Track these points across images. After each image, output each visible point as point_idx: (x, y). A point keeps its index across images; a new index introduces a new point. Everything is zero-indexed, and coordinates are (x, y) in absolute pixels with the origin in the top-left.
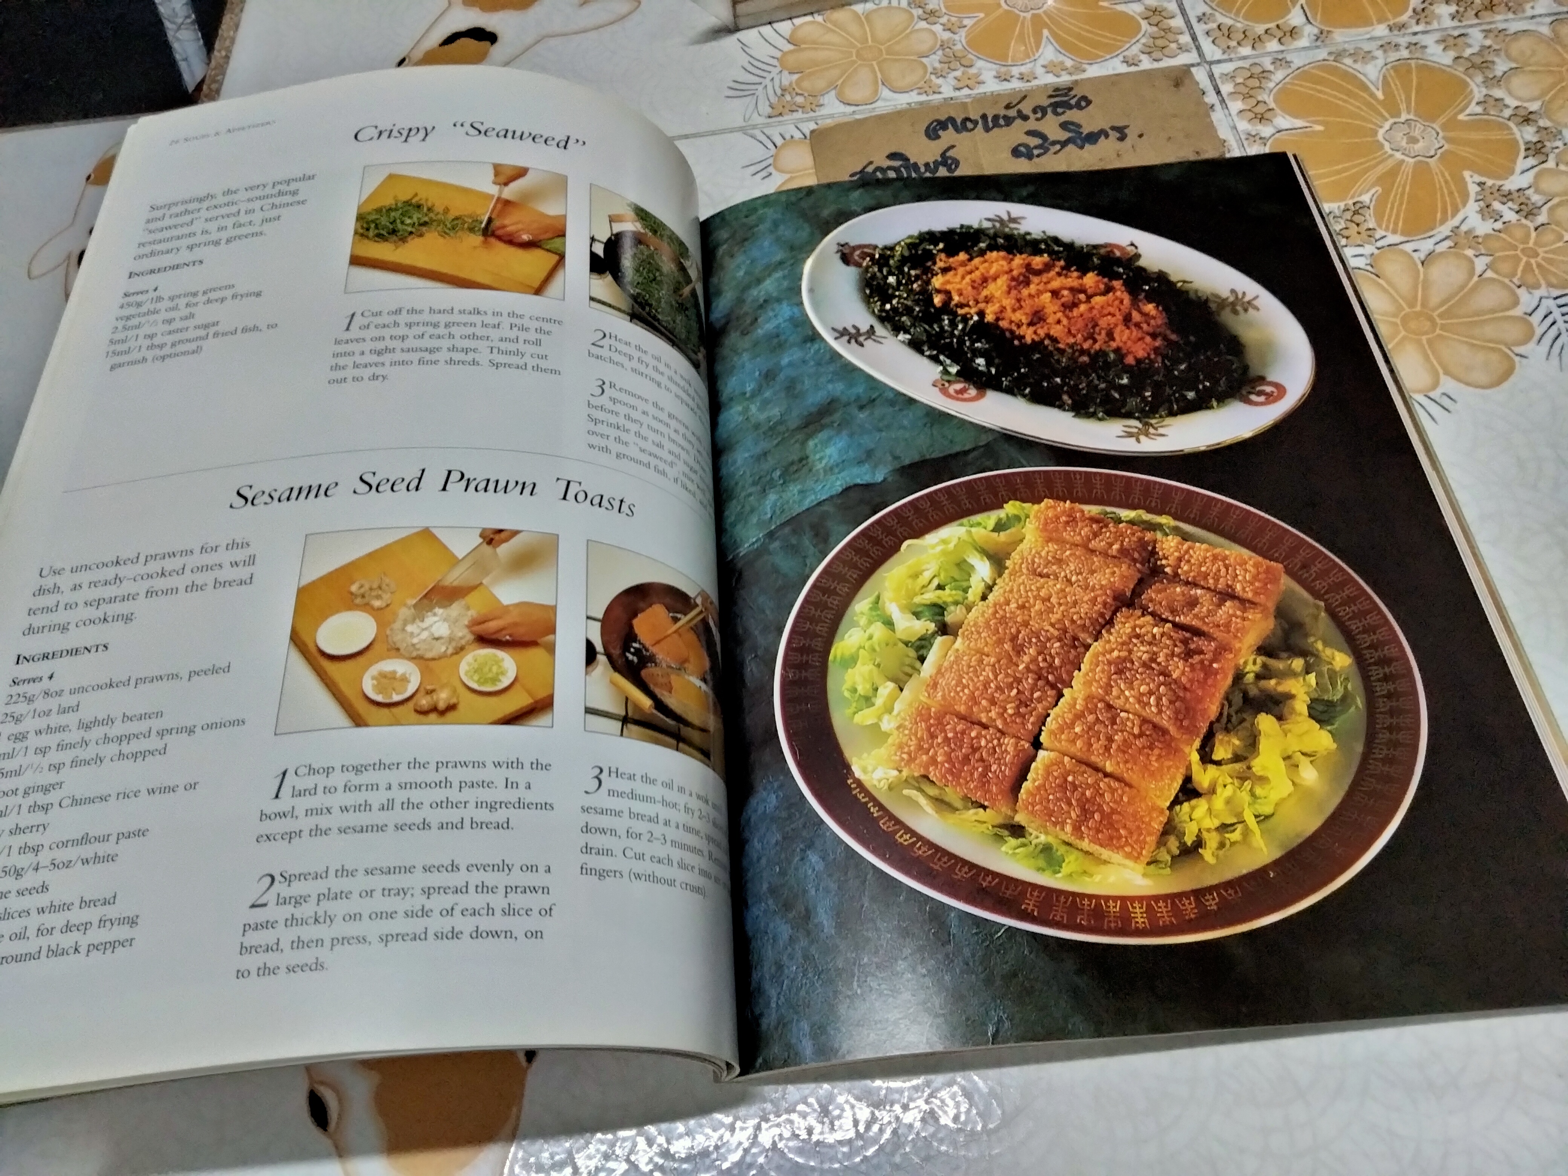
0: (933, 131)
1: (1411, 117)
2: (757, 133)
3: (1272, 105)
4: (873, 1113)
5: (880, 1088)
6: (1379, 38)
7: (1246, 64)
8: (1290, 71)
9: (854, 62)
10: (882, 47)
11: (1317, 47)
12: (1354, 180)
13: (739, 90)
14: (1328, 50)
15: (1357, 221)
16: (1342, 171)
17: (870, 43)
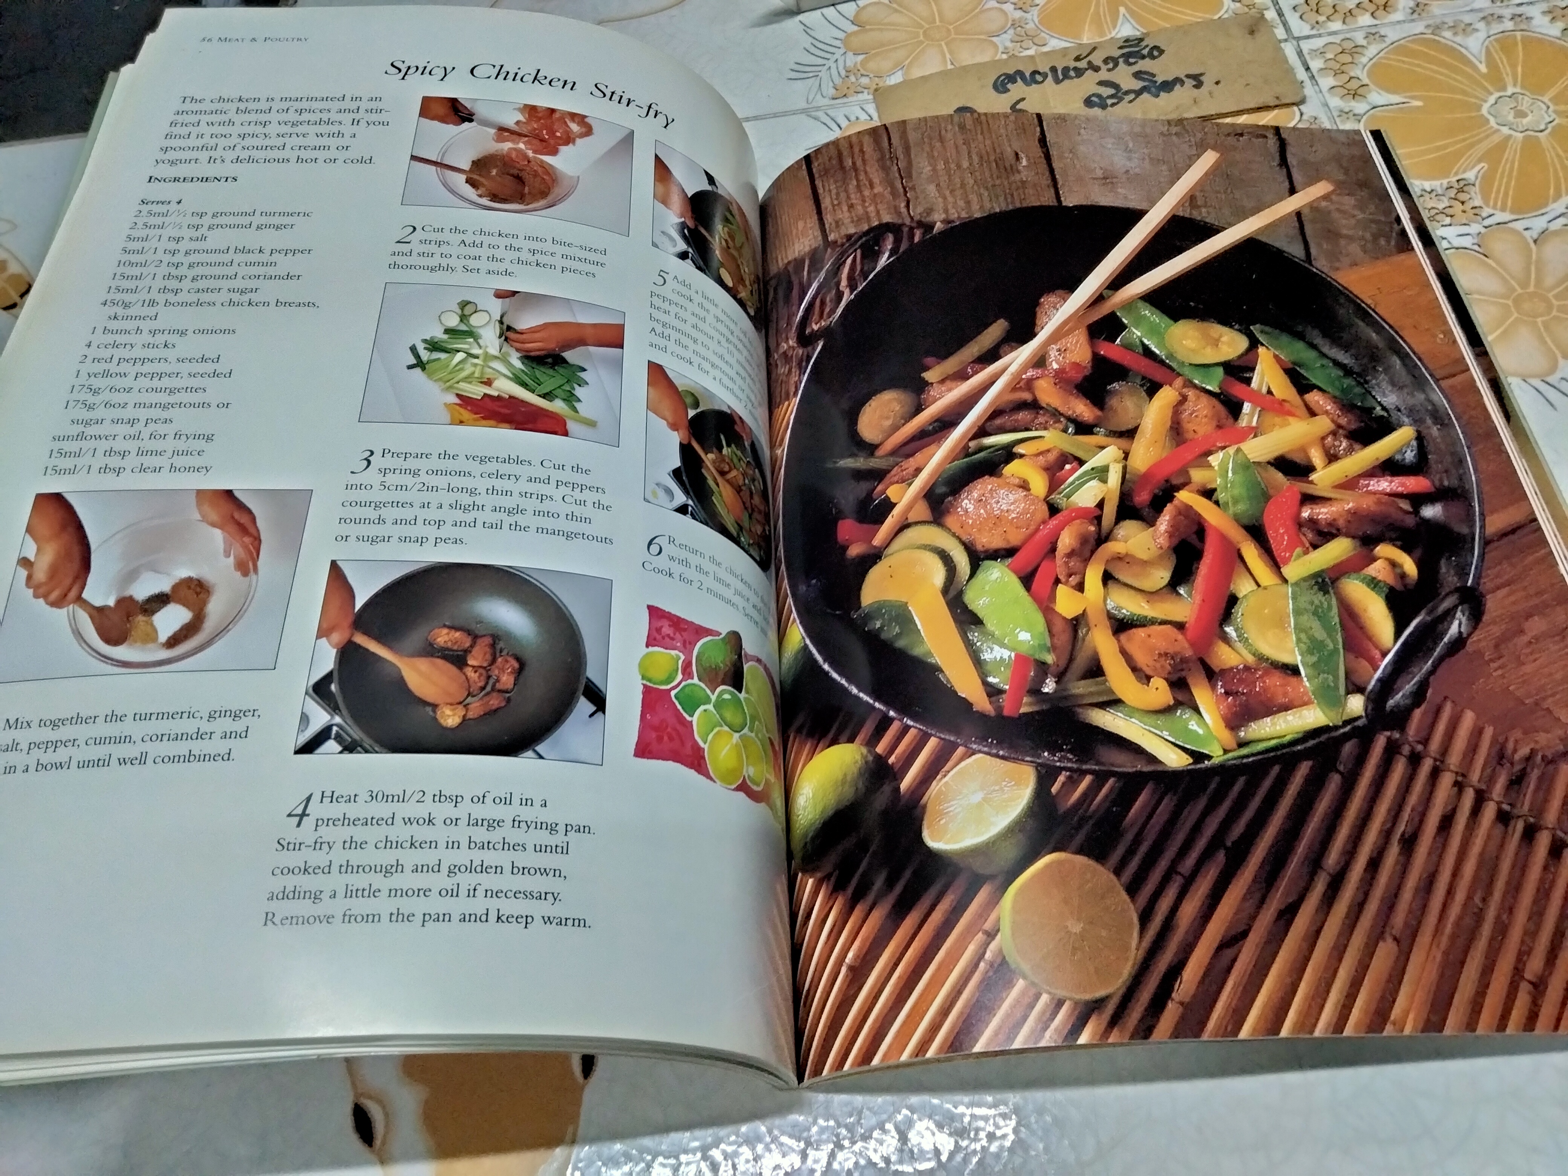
0: (1002, 85)
1: (1518, 90)
2: (820, 114)
3: (1366, 81)
4: (956, 1142)
5: (963, 1115)
6: (1480, 10)
7: (1337, 39)
8: (1384, 45)
9: (922, 42)
10: (951, 27)
11: (1413, 21)
12: (1458, 155)
13: (800, 72)
14: (1424, 23)
15: (1462, 199)
16: (1445, 147)
17: (938, 23)
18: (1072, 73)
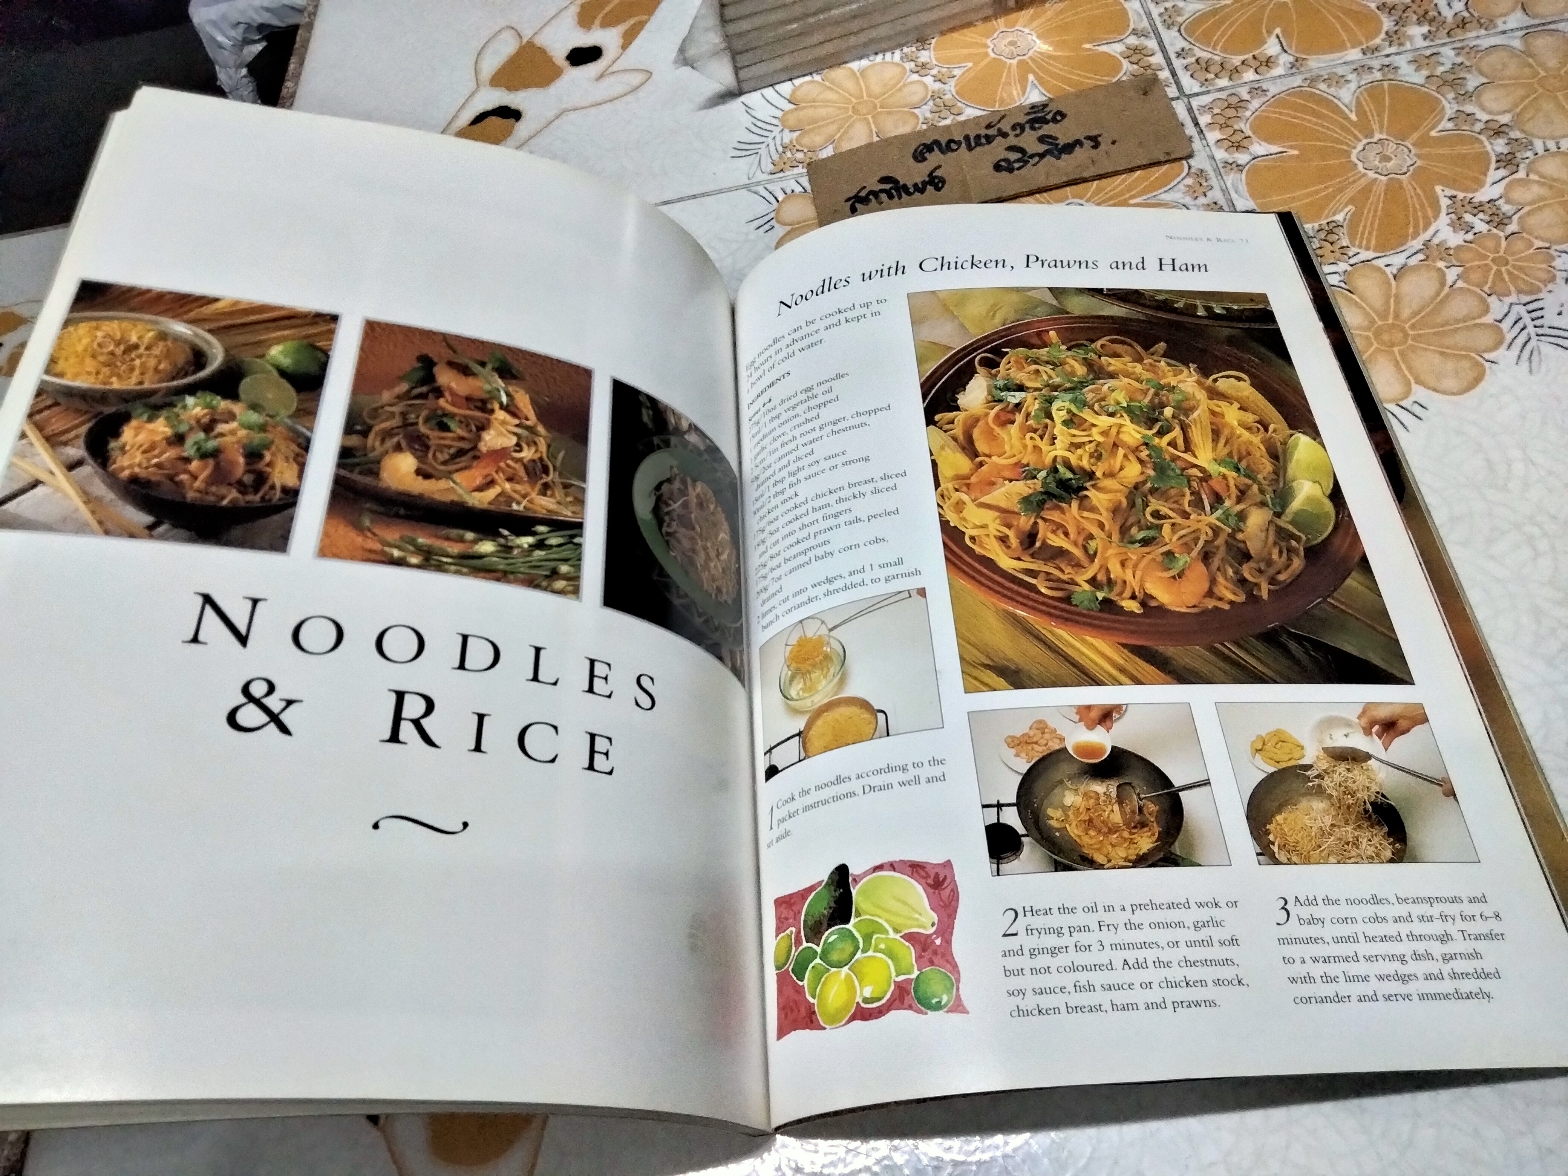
0: (919, 156)
1: (1384, 136)
2: (760, 189)
3: (1248, 133)
6: (1352, 62)
7: (1223, 95)
8: (1266, 99)
9: (850, 117)
10: (877, 102)
11: (1293, 75)
12: (1328, 200)
13: (743, 150)
14: (1303, 77)
15: (1331, 240)
16: (1317, 192)
17: (865, 98)
18: (983, 141)
